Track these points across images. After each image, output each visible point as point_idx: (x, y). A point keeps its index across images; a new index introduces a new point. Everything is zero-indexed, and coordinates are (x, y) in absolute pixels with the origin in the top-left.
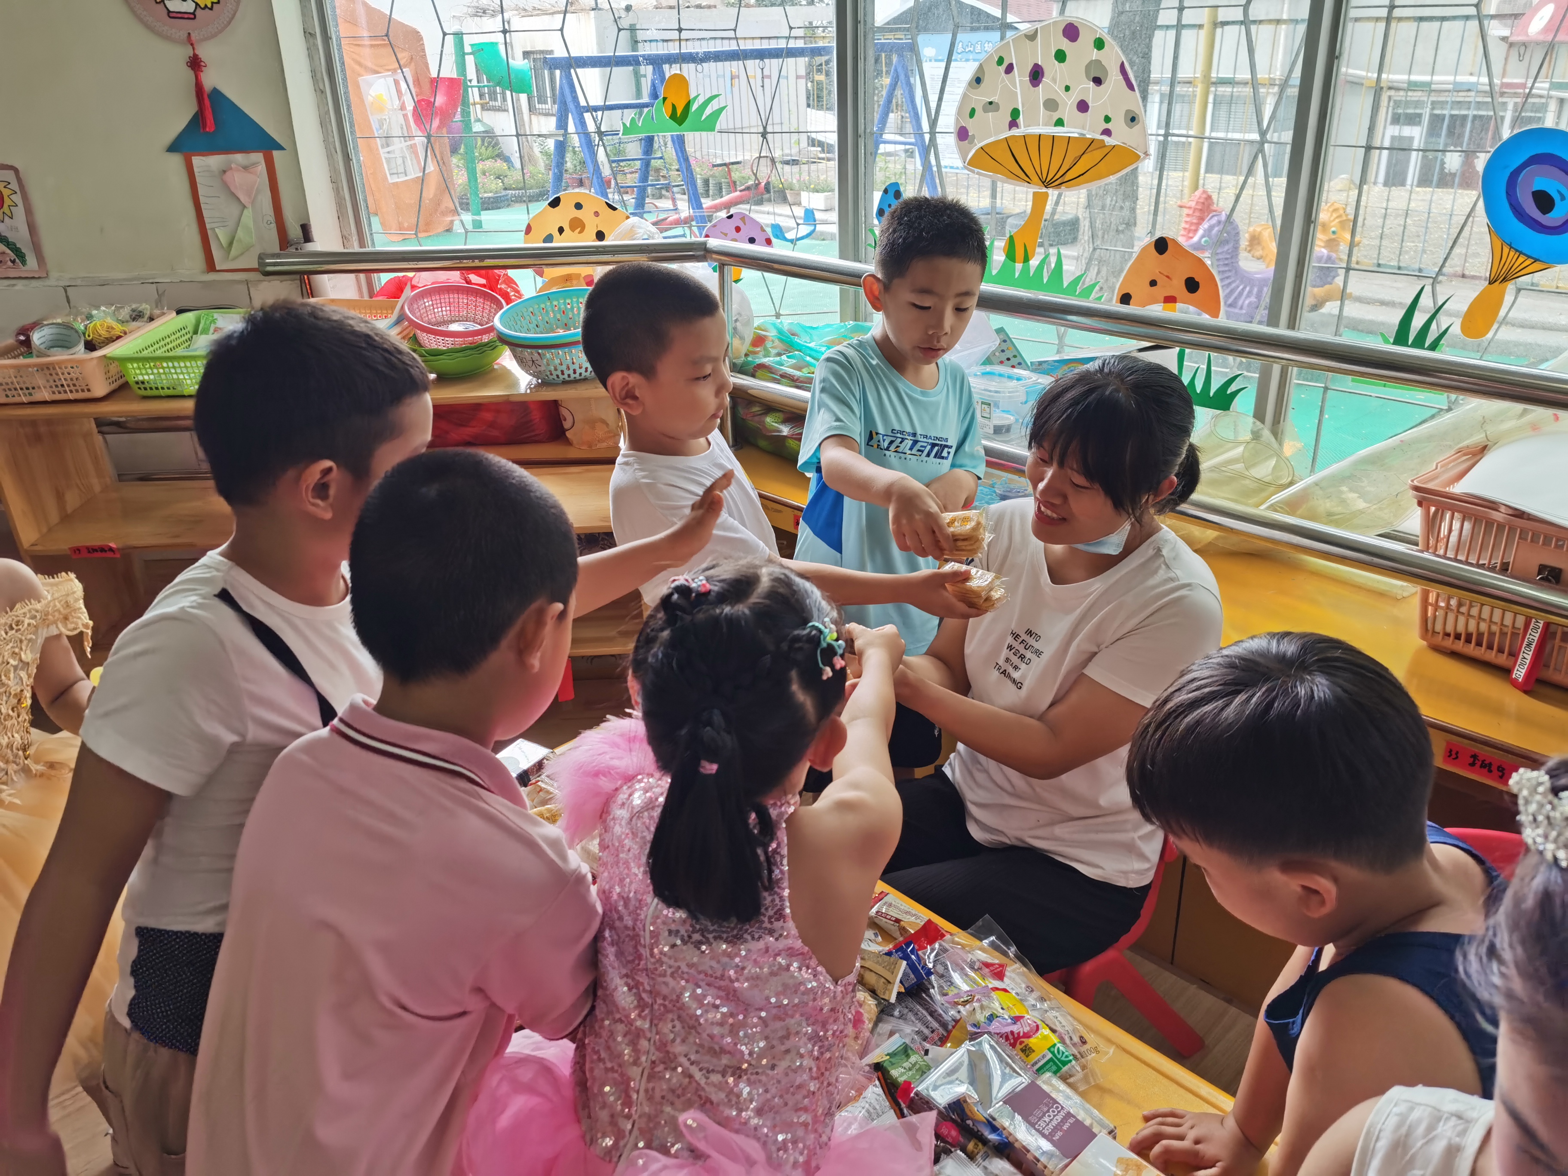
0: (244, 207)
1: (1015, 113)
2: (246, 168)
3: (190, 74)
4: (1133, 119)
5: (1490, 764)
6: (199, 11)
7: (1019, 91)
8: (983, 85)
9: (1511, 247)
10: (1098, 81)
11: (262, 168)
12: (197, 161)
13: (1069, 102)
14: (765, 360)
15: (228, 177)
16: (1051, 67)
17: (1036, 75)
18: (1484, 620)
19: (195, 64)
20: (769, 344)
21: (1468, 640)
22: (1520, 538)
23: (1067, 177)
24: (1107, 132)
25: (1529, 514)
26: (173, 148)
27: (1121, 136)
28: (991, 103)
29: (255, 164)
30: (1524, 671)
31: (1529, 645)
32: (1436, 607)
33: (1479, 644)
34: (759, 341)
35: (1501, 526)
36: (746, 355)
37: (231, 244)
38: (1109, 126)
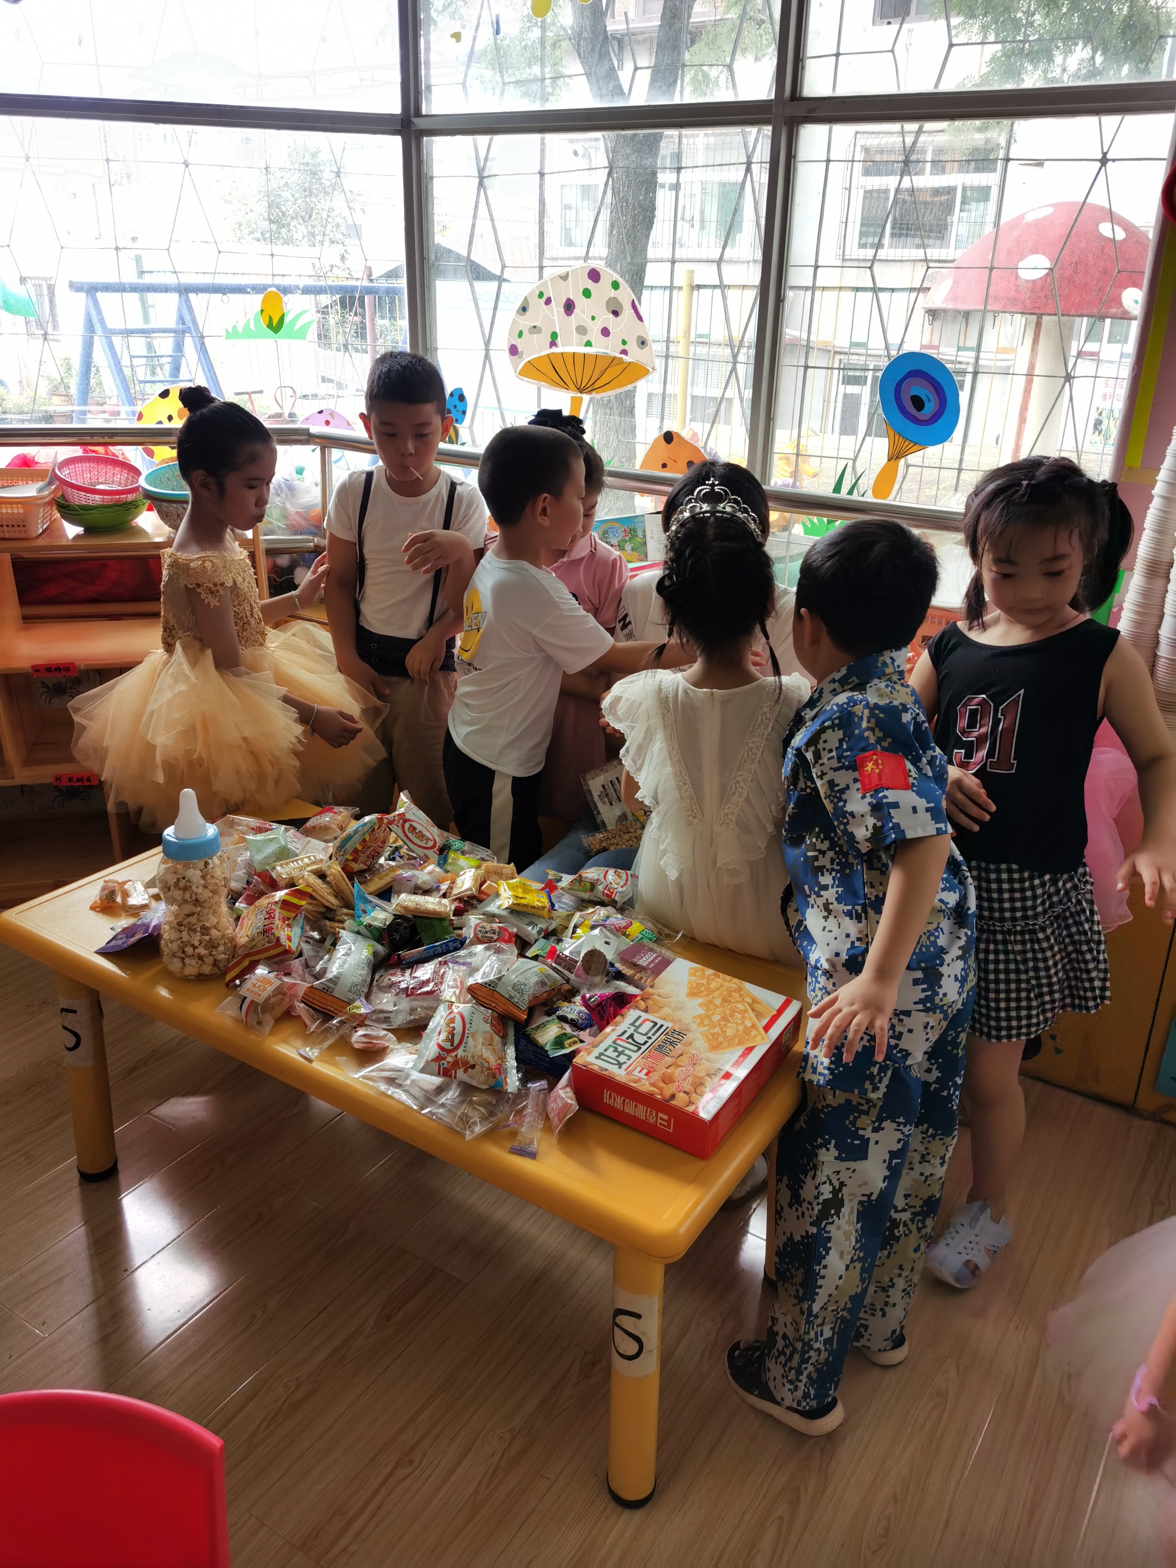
1: (554, 335)
4: (643, 343)
7: (556, 318)
8: (528, 313)
9: (900, 436)
10: (616, 313)
13: (596, 328)
16: (580, 302)
17: (569, 307)
23: (597, 385)
24: (624, 352)
27: (635, 355)
28: (535, 327)
38: (626, 347)
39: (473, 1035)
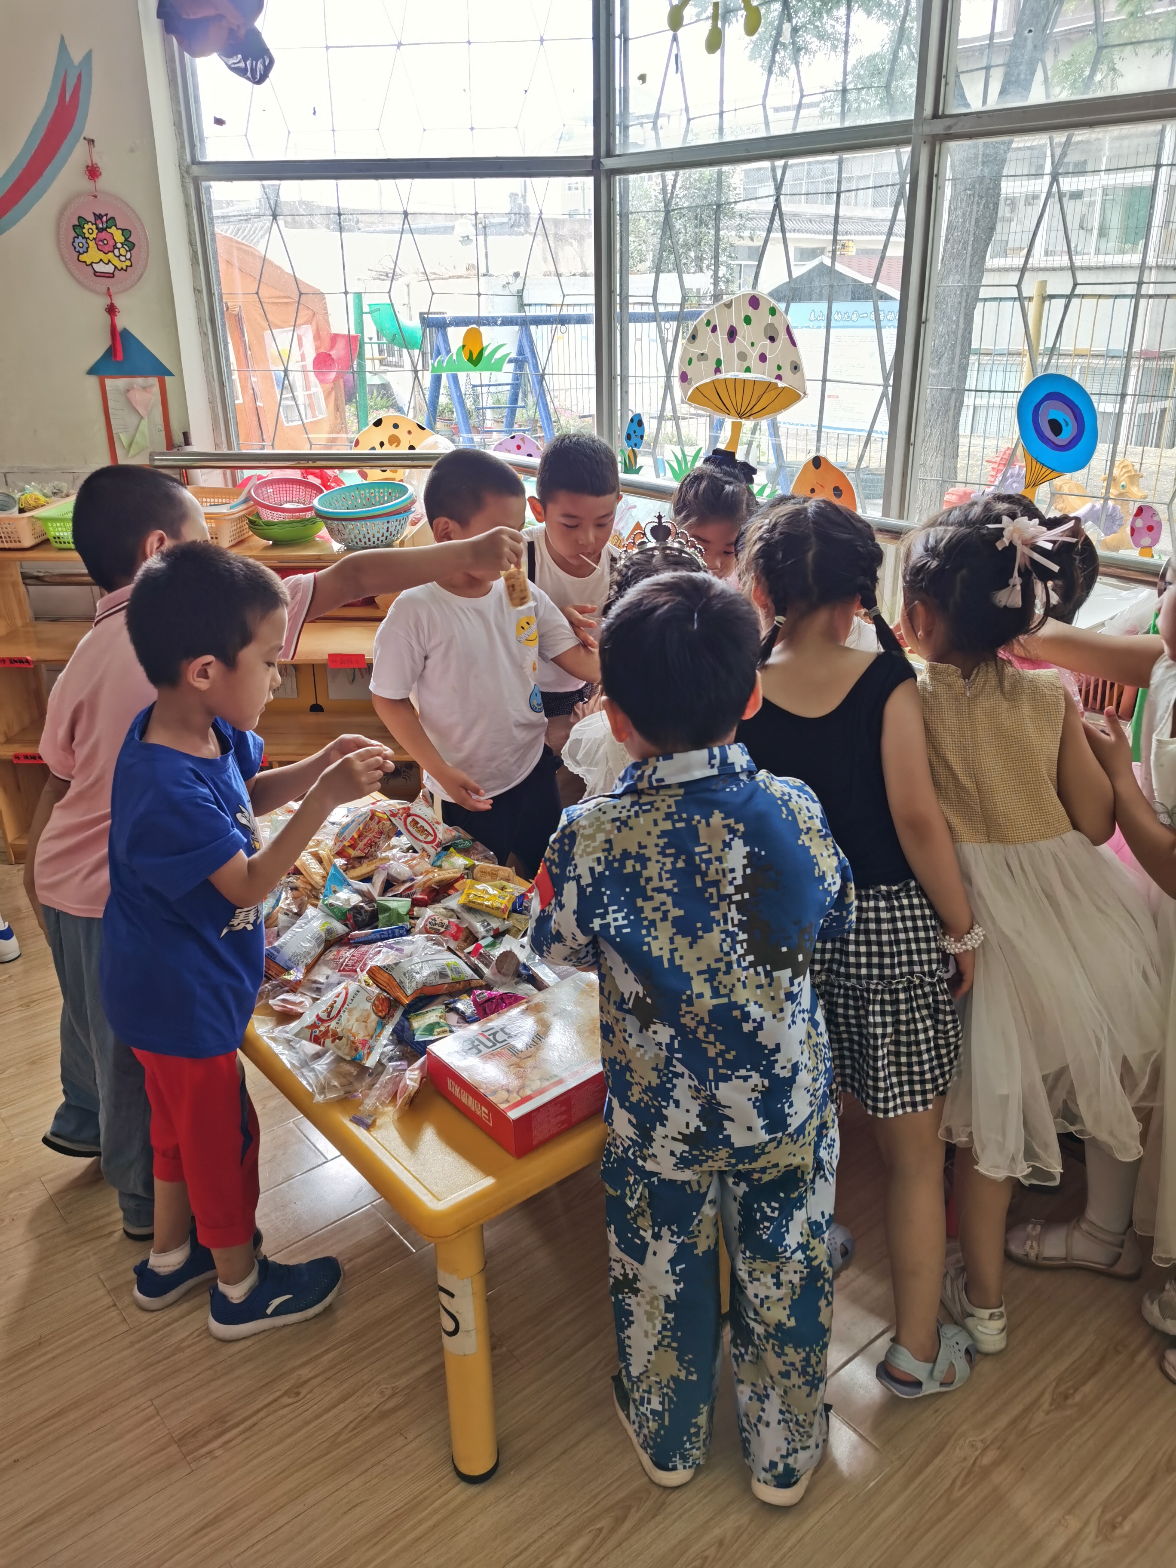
0: (142, 418)
1: (719, 362)
2: (144, 388)
3: (108, 317)
4: (796, 368)
6: (117, 273)
7: (720, 345)
8: (697, 341)
9: (1038, 462)
10: (772, 339)
11: (156, 389)
12: (108, 382)
13: (754, 354)
15: (130, 395)
16: (743, 329)
17: (732, 334)
19: (111, 310)
23: (754, 411)
26: (91, 371)
27: (788, 380)
28: (702, 354)
29: (152, 386)
37: (130, 445)
38: (780, 372)
39: (350, 1011)
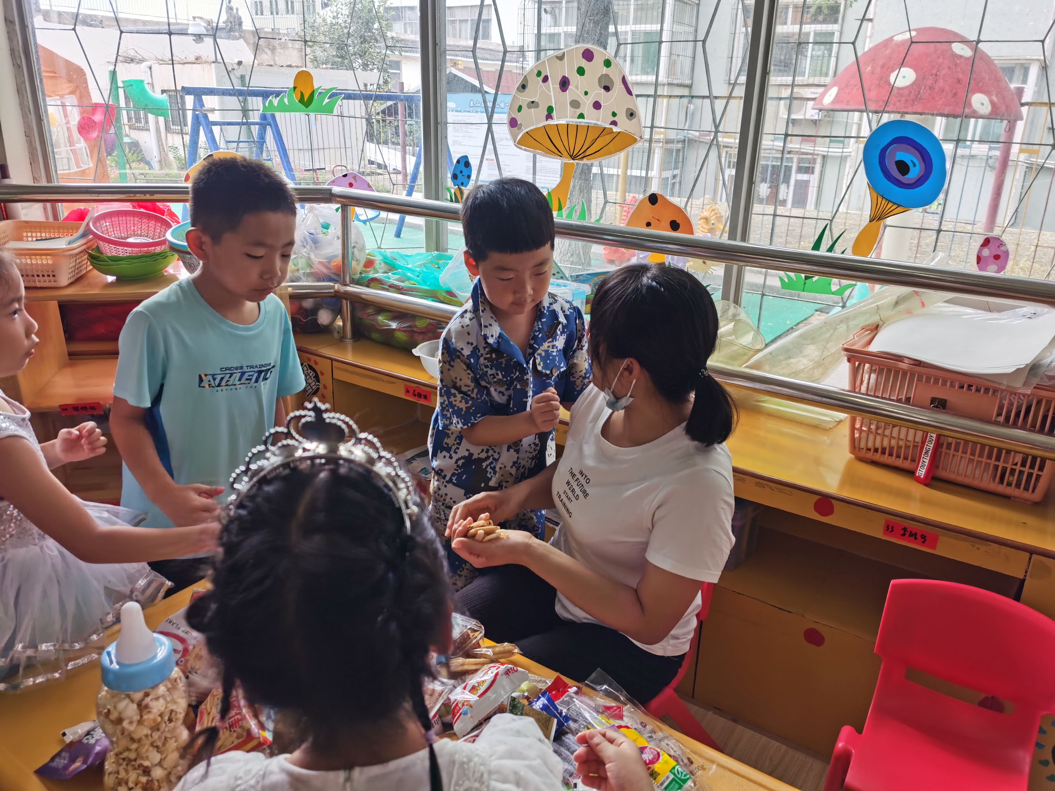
1: (550, 109)
4: (632, 115)
5: (916, 534)
7: (552, 94)
8: (527, 90)
9: (883, 198)
10: (607, 89)
13: (587, 102)
14: (376, 275)
16: (574, 79)
17: (564, 84)
18: (894, 438)
20: (377, 265)
21: (883, 452)
22: (918, 380)
24: (614, 123)
25: (925, 363)
27: (624, 125)
28: (533, 102)
30: (924, 471)
31: (927, 453)
32: (861, 431)
33: (891, 455)
34: (369, 264)
35: (905, 373)
36: (361, 273)
38: (615, 119)
